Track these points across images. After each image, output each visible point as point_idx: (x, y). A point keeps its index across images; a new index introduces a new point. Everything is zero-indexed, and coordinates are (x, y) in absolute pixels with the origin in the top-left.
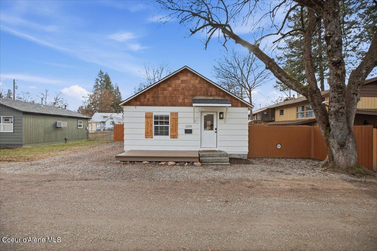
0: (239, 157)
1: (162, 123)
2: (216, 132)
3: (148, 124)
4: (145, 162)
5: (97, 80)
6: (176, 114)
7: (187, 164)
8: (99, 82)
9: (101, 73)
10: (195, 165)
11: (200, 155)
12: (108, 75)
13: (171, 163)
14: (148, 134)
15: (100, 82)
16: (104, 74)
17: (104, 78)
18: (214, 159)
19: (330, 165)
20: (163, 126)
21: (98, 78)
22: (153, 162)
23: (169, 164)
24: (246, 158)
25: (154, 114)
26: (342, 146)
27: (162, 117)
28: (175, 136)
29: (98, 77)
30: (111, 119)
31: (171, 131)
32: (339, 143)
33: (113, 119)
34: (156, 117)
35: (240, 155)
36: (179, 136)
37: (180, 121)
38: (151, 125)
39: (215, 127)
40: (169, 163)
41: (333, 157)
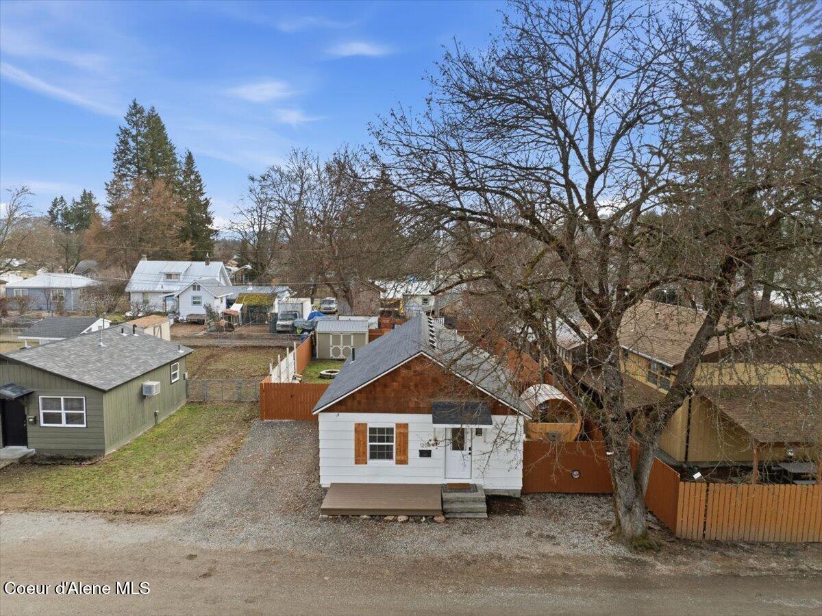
0: (507, 494)
1: (381, 440)
2: (470, 454)
3: (359, 443)
4: (365, 517)
5: (125, 132)
6: (406, 426)
7: (424, 519)
8: (130, 140)
9: (136, 109)
10: (435, 522)
11: (444, 500)
12: (159, 115)
13: (402, 518)
14: (359, 458)
15: (135, 138)
16: (146, 114)
17: (145, 127)
18: (465, 508)
19: (617, 531)
20: (384, 446)
21: (128, 127)
22: (376, 516)
23: (399, 520)
24: (518, 495)
25: (369, 426)
26: (629, 509)
27: (381, 430)
28: (403, 461)
29: (126, 125)
30: (194, 289)
31: (397, 453)
32: (626, 506)
33: (199, 289)
34: (373, 430)
35: (508, 491)
36: (409, 461)
37: (411, 437)
38: (365, 444)
39: (467, 445)
40: (399, 518)
41: (619, 521)
